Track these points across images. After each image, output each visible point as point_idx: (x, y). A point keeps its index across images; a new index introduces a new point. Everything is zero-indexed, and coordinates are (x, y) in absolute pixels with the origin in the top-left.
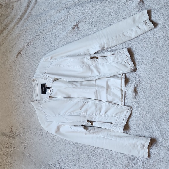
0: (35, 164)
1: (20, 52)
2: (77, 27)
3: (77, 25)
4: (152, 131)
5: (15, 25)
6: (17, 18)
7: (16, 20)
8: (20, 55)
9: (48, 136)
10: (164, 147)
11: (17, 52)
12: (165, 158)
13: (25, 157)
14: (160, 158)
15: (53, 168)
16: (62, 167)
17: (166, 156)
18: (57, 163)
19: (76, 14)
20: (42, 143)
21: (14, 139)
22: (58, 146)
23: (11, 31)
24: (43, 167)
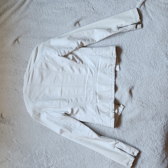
0: (22, 151)
1: (18, 39)
2: (78, 24)
3: (78, 22)
4: (141, 131)
5: (15, 11)
6: (18, 3)
7: (16, 6)
8: (17, 42)
9: (38, 125)
10: (150, 148)
11: (14, 38)
12: (150, 159)
13: (13, 144)
14: (145, 158)
15: (40, 157)
16: (49, 156)
17: (151, 157)
18: (44, 153)
19: (78, 10)
20: (32, 132)
21: (3, 125)
22: (47, 136)
23: (10, 16)
24: (29, 155)
